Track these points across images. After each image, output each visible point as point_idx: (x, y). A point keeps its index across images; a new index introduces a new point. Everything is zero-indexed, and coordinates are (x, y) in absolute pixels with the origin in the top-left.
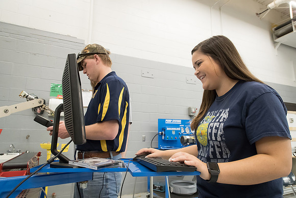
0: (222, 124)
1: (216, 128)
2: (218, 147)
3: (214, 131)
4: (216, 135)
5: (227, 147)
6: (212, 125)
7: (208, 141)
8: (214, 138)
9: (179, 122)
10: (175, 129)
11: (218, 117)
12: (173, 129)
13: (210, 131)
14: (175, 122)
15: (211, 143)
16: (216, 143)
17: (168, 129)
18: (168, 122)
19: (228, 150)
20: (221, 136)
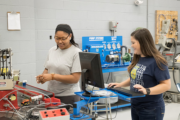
0: (142, 73)
1: (140, 74)
2: (140, 81)
3: (139, 75)
4: (139, 76)
5: (143, 82)
6: (138, 71)
7: (136, 78)
8: (138, 78)
9: (102, 39)
10: (99, 47)
11: (141, 69)
12: (96, 47)
13: (137, 74)
14: (98, 39)
15: (137, 79)
16: (139, 80)
17: (92, 47)
18: (92, 39)
19: (143, 83)
20: (141, 77)
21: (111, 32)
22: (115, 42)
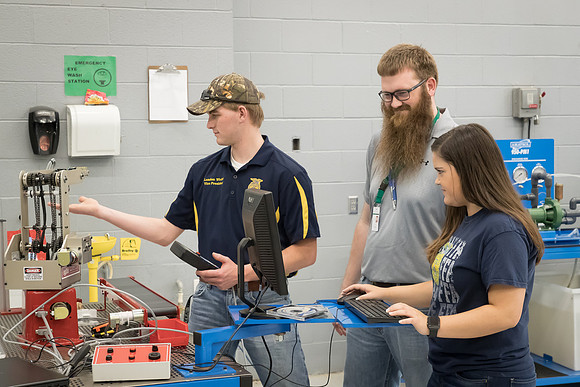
2: (447, 290)
5: (457, 291)
6: (444, 260)
7: (439, 279)
8: (443, 278)
11: (453, 251)
19: (457, 294)
20: (450, 277)
21: (518, 124)
22: (526, 160)
